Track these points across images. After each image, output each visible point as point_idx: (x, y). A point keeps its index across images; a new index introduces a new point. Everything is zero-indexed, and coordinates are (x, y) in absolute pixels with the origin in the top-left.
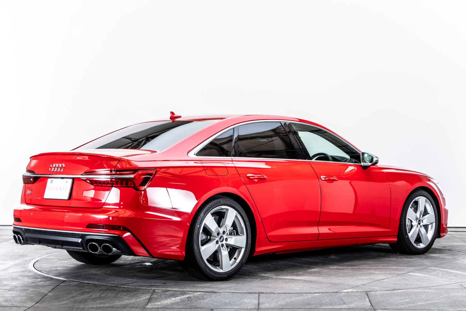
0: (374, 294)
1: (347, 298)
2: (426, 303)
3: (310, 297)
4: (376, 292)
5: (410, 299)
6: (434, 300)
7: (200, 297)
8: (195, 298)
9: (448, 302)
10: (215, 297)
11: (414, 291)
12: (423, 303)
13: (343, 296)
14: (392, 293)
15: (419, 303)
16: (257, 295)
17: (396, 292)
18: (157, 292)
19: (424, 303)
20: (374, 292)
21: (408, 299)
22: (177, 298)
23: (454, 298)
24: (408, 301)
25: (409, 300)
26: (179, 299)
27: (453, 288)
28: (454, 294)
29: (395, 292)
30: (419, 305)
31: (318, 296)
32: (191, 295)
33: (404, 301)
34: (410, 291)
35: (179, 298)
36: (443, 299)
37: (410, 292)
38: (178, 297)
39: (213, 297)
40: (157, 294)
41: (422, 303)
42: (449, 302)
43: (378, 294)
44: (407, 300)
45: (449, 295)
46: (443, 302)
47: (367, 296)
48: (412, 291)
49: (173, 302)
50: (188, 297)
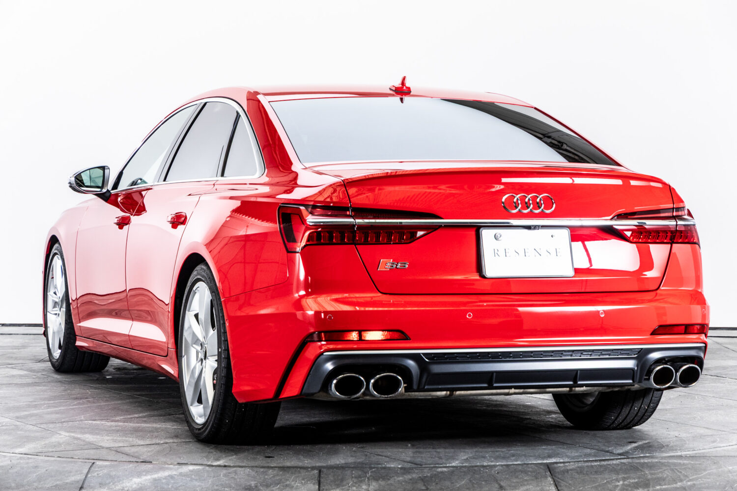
0: (562, 469)
1: (507, 476)
2: (672, 486)
3: (429, 475)
4: (567, 464)
5: (639, 478)
6: (688, 481)
7: (193, 477)
8: (184, 478)
9: (718, 484)
10: (225, 475)
11: (646, 461)
12: (666, 486)
13: (498, 473)
14: (601, 466)
15: (658, 487)
16: (316, 472)
17: (609, 465)
18: (101, 467)
19: (669, 486)
20: (562, 465)
21: (634, 479)
22: (144, 478)
23: (730, 475)
24: (636, 483)
25: (636, 480)
26: (149, 479)
27: (728, 455)
28: (731, 468)
29: (607, 464)
30: (658, 490)
31: (445, 472)
32: (175, 473)
33: (626, 483)
34: (638, 461)
35: (149, 477)
36: (708, 479)
37: (639, 463)
38: (145, 475)
39: (222, 476)
40: (101, 470)
41: (664, 487)
42: (720, 485)
43: (571, 467)
44: (633, 481)
45: (720, 470)
46: (707, 485)
47: (548, 473)
48: (642, 461)
49: (134, 486)
50: (169, 476)
